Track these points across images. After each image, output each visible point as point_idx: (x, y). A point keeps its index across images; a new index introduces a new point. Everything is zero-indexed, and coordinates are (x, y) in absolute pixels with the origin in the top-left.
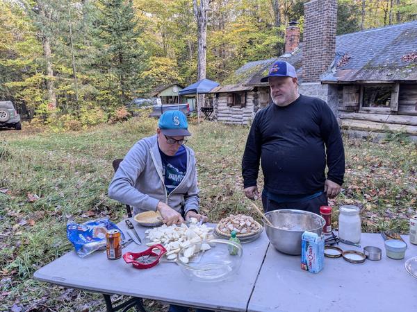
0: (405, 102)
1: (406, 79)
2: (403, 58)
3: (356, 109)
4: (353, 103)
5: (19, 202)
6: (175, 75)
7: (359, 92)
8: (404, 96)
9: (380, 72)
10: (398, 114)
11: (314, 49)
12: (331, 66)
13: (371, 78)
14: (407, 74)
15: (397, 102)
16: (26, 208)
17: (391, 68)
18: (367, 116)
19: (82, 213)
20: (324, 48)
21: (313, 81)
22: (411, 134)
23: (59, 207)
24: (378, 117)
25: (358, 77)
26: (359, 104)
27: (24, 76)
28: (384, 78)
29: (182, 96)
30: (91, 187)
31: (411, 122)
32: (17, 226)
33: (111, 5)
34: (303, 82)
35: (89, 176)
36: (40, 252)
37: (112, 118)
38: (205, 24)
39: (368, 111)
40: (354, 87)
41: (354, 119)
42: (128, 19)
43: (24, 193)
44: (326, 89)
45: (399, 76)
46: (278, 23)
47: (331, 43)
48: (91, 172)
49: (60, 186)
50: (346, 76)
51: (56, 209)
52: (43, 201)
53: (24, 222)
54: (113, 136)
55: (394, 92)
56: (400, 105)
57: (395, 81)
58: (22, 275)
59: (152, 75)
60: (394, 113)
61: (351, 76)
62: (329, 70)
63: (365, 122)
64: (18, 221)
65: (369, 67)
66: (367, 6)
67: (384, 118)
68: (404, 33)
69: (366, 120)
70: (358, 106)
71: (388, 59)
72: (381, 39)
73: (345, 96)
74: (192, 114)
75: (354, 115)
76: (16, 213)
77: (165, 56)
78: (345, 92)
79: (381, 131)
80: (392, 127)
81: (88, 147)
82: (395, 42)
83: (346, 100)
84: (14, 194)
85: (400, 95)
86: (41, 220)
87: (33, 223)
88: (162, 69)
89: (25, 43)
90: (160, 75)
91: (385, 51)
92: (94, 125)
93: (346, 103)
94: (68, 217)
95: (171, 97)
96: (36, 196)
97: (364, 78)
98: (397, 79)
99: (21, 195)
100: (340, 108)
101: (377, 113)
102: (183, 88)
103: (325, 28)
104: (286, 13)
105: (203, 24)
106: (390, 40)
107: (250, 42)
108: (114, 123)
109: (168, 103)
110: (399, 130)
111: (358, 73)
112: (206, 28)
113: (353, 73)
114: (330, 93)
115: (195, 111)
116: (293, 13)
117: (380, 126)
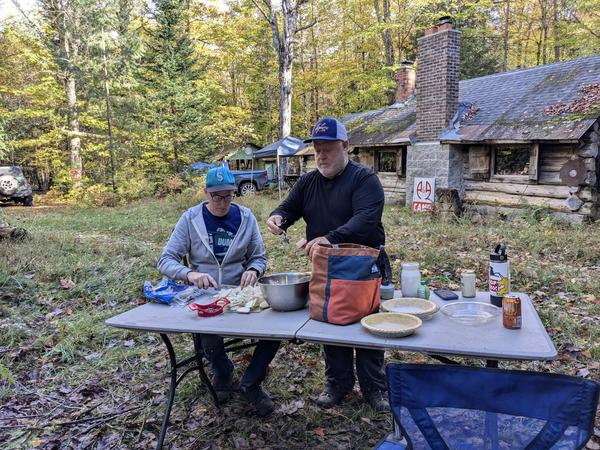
0: (548, 168)
1: (546, 138)
2: (544, 111)
3: (486, 178)
4: (482, 169)
5: (50, 289)
6: (249, 130)
7: (489, 155)
8: (546, 161)
9: (515, 129)
10: (539, 184)
11: (431, 98)
12: (454, 120)
13: (503, 137)
14: (548, 132)
15: (536, 168)
16: (59, 296)
17: (529, 123)
18: (500, 186)
19: (130, 300)
20: (444, 96)
21: (430, 140)
22: (556, 210)
23: (101, 294)
24: (513, 188)
25: (487, 136)
26: (490, 170)
27: (36, 132)
28: (520, 137)
29: (257, 159)
30: (139, 273)
31: (555, 194)
32: (50, 315)
33: (161, 36)
34: (418, 141)
35: (134, 260)
36: (84, 339)
37: (160, 189)
38: (290, 62)
39: (501, 180)
40: (483, 148)
41: (484, 190)
42: (185, 55)
43: (55, 277)
44: (446, 150)
45: (537, 134)
46: (390, 61)
47: (453, 90)
48: (136, 256)
49: (101, 271)
50: (472, 134)
51: (96, 297)
52: (81, 287)
53: (59, 311)
54: (164, 213)
55: (532, 155)
56: (540, 172)
57: (533, 140)
58: (66, 362)
59: (217, 131)
60: (533, 182)
61: (478, 133)
62: (451, 126)
63: (497, 194)
64: (52, 310)
65: (502, 123)
66: (511, 37)
67: (522, 188)
68: (549, 77)
69: (499, 191)
70: (489, 172)
71: (526, 113)
72: (519, 85)
73: (472, 160)
74: (271, 185)
75: (484, 184)
76: (48, 301)
77: (235, 105)
78: (471, 155)
79: (518, 206)
80: (531, 201)
81: (130, 227)
82: (537, 90)
83: (473, 166)
84: (43, 281)
85: (539, 159)
86: (80, 308)
87: (70, 312)
88: (231, 123)
89: (40, 87)
90: (227, 132)
91: (523, 101)
92: (136, 199)
93: (473, 170)
94: (112, 305)
95: (243, 161)
96: (70, 281)
97: (494, 137)
98: (535, 138)
99: (52, 281)
100: (465, 176)
101: (512, 182)
102: (259, 148)
103: (444, 71)
104: (401, 47)
105: (286, 61)
106: (531, 86)
107: (353, 86)
108: (163, 196)
109: (238, 169)
110: (540, 205)
111: (487, 130)
112: (291, 66)
113: (481, 130)
114: (452, 156)
115: (276, 180)
116: (412, 46)
117: (516, 200)
